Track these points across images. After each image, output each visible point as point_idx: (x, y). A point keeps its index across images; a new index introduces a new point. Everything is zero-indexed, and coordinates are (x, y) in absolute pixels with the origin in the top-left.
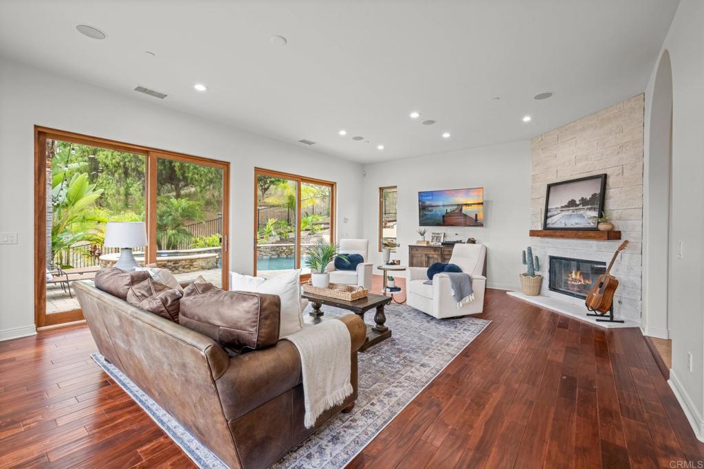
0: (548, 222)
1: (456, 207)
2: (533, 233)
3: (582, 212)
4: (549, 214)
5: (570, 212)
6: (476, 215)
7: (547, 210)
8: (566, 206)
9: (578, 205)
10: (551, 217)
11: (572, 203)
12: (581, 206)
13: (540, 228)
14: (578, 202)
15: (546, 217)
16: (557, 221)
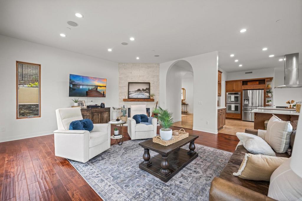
0: (129, 96)
1: (94, 87)
2: (125, 100)
3: (143, 93)
4: (130, 93)
5: (139, 93)
6: (104, 92)
7: (129, 92)
8: (137, 91)
9: (141, 91)
10: (131, 94)
11: (139, 90)
12: (142, 91)
13: (127, 98)
14: (141, 90)
15: (129, 94)
16: (134, 95)
